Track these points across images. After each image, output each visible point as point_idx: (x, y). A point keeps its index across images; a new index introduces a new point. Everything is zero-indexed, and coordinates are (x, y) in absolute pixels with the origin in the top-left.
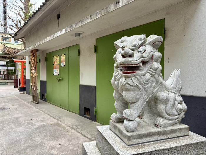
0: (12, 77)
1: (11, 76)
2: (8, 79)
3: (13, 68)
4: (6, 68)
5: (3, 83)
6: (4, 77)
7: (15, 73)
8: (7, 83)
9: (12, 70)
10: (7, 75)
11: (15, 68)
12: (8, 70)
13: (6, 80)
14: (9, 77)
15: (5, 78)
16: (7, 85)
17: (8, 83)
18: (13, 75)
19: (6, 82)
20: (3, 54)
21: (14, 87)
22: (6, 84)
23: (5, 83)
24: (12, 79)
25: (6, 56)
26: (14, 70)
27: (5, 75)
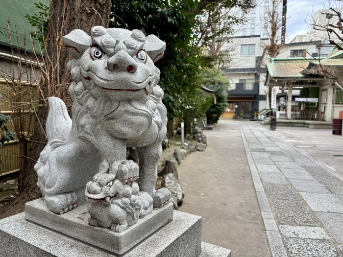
0: (313, 116)
1: (311, 114)
2: (307, 119)
3: (315, 100)
4: (304, 99)
5: (300, 125)
6: (301, 115)
7: (317, 108)
8: (306, 125)
9: (314, 104)
10: (306, 112)
11: (319, 101)
12: (307, 103)
14: (309, 116)
15: (302, 117)
16: (308, 127)
18: (315, 112)
19: (304, 123)
20: (302, 78)
21: (332, 132)
22: (304, 126)
23: (302, 125)
24: (313, 119)
25: (307, 81)
26: (318, 103)
27: (301, 111)
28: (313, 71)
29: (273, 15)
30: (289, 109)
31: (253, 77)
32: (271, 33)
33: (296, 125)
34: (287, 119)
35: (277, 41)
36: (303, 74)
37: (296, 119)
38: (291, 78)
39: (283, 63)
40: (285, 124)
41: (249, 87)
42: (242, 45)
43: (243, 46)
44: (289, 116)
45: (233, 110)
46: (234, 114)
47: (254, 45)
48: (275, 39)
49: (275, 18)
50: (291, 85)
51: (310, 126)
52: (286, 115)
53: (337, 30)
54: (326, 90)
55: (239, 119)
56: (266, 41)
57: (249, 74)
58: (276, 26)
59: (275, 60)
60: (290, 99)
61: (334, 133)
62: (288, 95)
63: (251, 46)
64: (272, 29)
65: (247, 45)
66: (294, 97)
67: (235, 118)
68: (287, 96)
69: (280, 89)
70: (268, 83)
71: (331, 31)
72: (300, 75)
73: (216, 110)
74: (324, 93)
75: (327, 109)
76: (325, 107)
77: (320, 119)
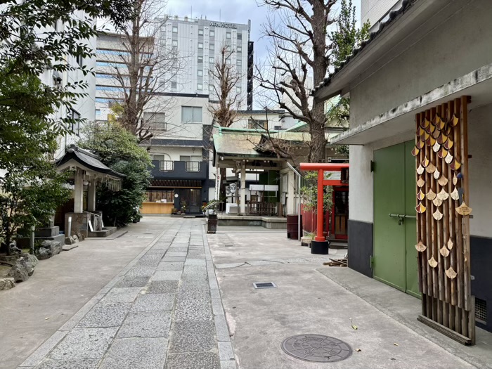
0: (273, 209)
1: (271, 207)
2: (265, 215)
3: (273, 188)
4: (260, 187)
5: (255, 223)
6: (258, 208)
7: (278, 199)
8: (263, 224)
9: (274, 193)
10: (264, 203)
11: (279, 189)
12: (264, 193)
13: (260, 215)
14: (268, 210)
15: (259, 211)
16: (265, 227)
17: (267, 224)
18: (275, 204)
19: (261, 221)
20: (256, 156)
21: (286, 235)
22: (261, 225)
23: (258, 223)
24: (273, 215)
25: (262, 161)
26: (278, 192)
27: (258, 203)
28: (267, 147)
29: (223, 69)
30: (242, 200)
31: (200, 154)
32: (220, 94)
33: (251, 223)
34: (239, 215)
35: (229, 105)
36: (257, 151)
37: (251, 214)
38: (241, 155)
39: (234, 136)
40: (236, 223)
41: (194, 167)
42: (183, 106)
43: (184, 108)
44: (243, 211)
45: (172, 201)
46: (173, 207)
47: (201, 107)
48: (227, 102)
49: (226, 74)
50: (244, 167)
51: (267, 225)
52: (239, 209)
53: (290, 90)
54: (286, 174)
55: (180, 216)
56: (214, 105)
57: (194, 149)
58: (227, 84)
59: (223, 130)
60: (243, 185)
61: (289, 236)
62: (241, 180)
63: (195, 109)
64: (222, 87)
65: (191, 107)
66: (248, 183)
67: (174, 214)
68: (240, 182)
69: (233, 172)
70: (217, 163)
71: (283, 91)
72: (254, 153)
73: (120, 201)
74: (284, 178)
75: (288, 200)
76: (286, 198)
77: (280, 214)
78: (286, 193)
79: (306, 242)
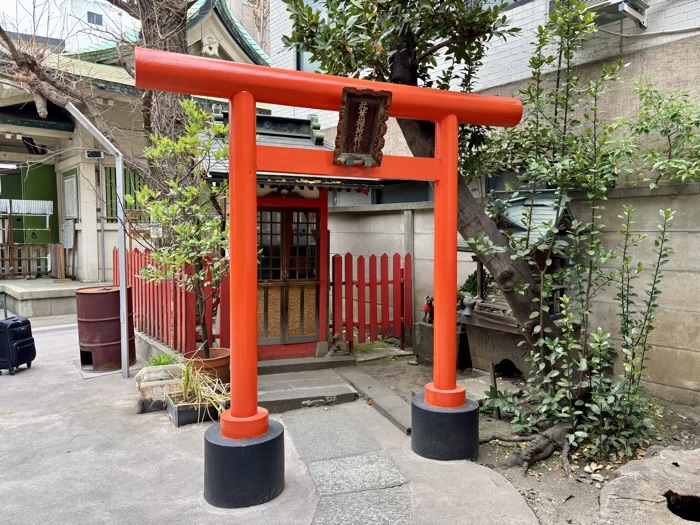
0: (39, 262)
1: (34, 255)
3: (41, 207)
10: (11, 248)
11: (55, 209)
14: (24, 263)
17: (19, 305)
24: (40, 275)
51: (19, 307)
54: (71, 171)
74: (70, 182)
75: (82, 238)
76: (76, 232)
77: (61, 272)
78: (76, 221)
79: (158, 394)
